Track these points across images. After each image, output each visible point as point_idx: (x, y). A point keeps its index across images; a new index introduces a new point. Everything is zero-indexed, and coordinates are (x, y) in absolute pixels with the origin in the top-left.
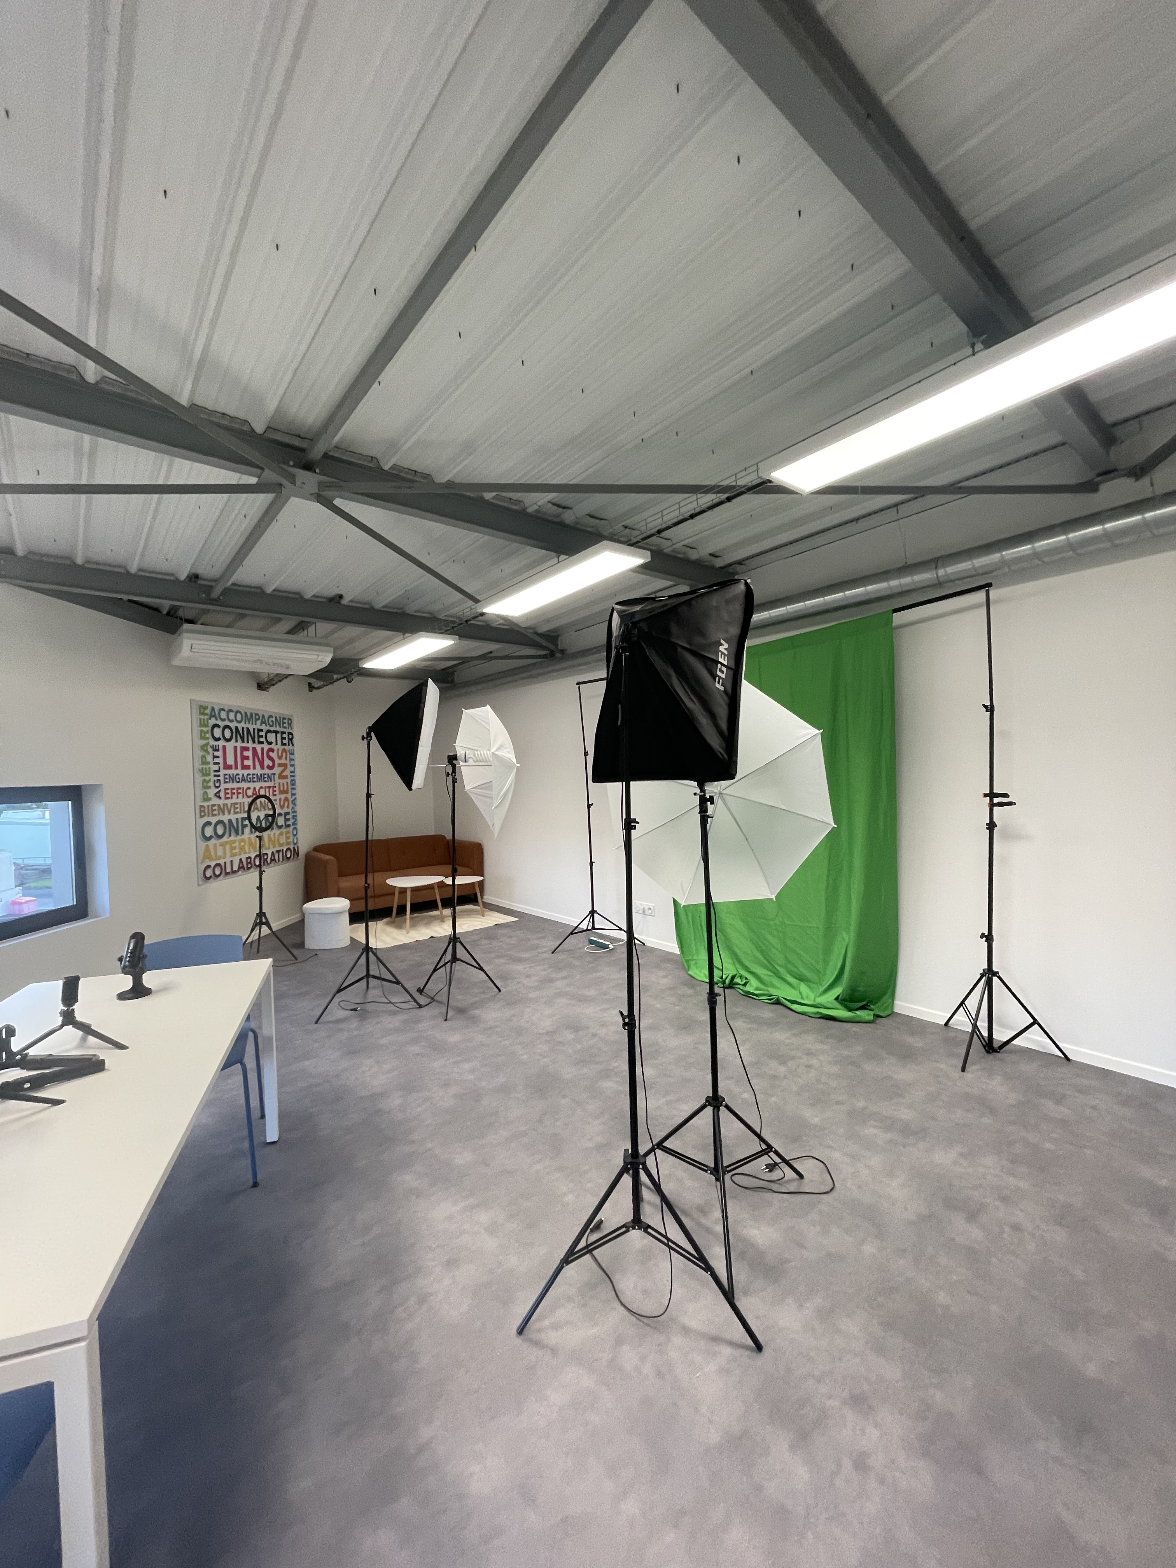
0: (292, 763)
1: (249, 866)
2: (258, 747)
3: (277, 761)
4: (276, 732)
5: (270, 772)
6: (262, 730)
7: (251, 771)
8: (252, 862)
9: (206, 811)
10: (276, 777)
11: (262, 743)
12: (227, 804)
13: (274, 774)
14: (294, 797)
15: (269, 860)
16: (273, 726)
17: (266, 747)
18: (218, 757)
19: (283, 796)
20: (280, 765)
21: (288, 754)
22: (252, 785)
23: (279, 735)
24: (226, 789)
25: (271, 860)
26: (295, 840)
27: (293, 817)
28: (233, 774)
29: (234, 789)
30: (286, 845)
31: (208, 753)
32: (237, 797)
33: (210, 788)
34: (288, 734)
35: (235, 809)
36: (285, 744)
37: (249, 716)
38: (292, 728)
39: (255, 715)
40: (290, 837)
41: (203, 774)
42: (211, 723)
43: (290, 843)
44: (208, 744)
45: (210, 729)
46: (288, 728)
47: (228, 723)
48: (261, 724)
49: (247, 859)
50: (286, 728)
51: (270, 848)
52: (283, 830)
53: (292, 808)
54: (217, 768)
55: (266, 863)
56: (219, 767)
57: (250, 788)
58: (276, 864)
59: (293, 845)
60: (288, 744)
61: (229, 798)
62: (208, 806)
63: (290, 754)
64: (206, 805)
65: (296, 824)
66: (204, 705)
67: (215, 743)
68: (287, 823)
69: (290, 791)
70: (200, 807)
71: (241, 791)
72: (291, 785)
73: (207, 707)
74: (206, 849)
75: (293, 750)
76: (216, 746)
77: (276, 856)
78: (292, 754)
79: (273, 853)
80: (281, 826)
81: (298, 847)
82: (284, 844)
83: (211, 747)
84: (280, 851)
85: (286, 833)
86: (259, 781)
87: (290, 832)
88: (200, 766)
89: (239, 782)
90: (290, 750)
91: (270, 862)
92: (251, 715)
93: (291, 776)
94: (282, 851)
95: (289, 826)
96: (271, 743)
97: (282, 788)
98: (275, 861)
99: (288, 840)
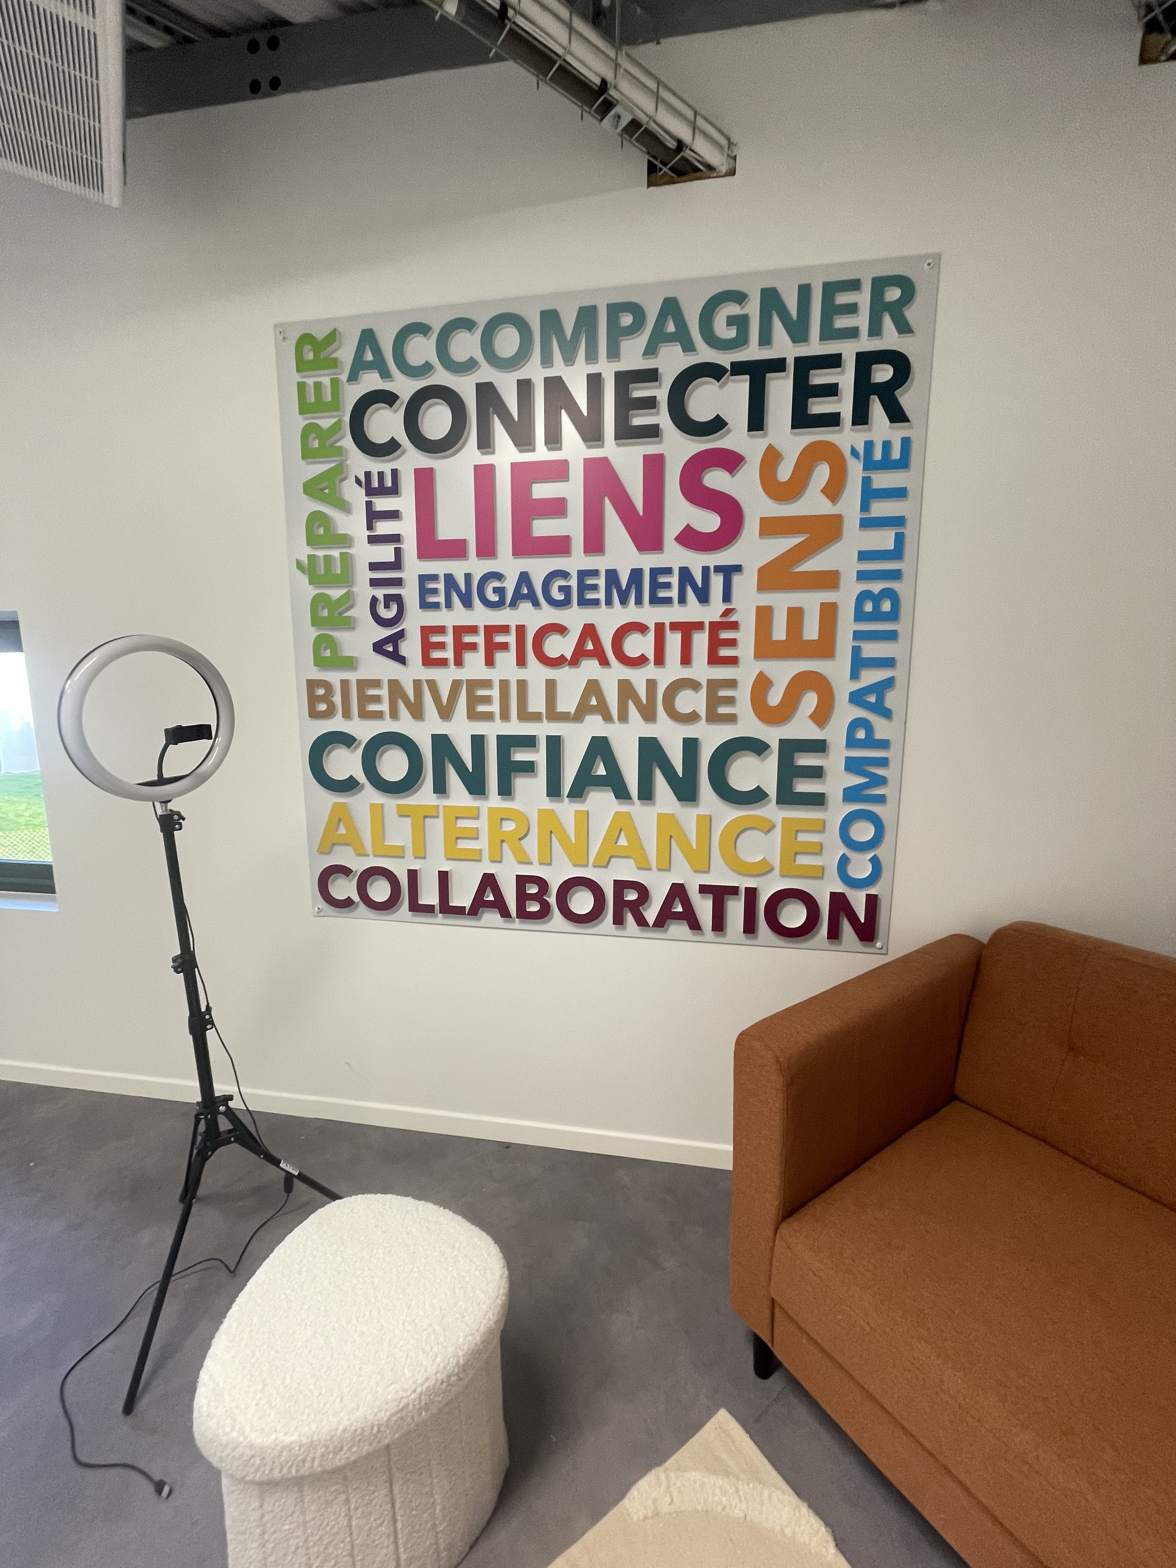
0: (881, 509)
2: (629, 461)
3: (757, 506)
4: (759, 372)
5: (696, 561)
8: (552, 900)
9: (337, 699)
10: (746, 584)
13: (729, 571)
14: (871, 677)
15: (651, 914)
16: (741, 341)
17: (678, 451)
18: (394, 515)
19: (783, 672)
21: (855, 470)
22: (575, 618)
24: (426, 631)
25: (665, 918)
26: (861, 868)
27: (852, 765)
28: (468, 577)
29: (473, 630)
30: (782, 876)
31: (345, 507)
32: (490, 662)
33: (349, 625)
34: (865, 361)
35: (473, 701)
36: (833, 420)
37: (569, 327)
38: (904, 328)
39: (615, 310)
40: (818, 850)
41: (314, 580)
42: (353, 393)
43: (819, 874)
44: (339, 473)
45: (347, 418)
46: (875, 330)
47: (441, 377)
48: (651, 350)
49: (522, 881)
50: (852, 333)
51: (669, 870)
52: (771, 811)
53: (855, 724)
54: (386, 553)
55: (630, 918)
56: (398, 552)
57: (561, 629)
58: (703, 934)
59: (840, 888)
60: (861, 417)
61: (443, 663)
62: (345, 684)
63: (870, 465)
64: (335, 678)
65: (881, 800)
66: (320, 334)
67: (375, 466)
68: (803, 786)
69: (845, 643)
70: (312, 685)
71: (511, 639)
72: (860, 616)
73: (333, 337)
74: (339, 817)
75: (906, 443)
76: (381, 475)
77: (704, 908)
78: (887, 464)
79: (678, 891)
80: (757, 796)
81: (872, 902)
82: (764, 869)
83: (358, 481)
84: (734, 891)
85: (792, 830)
86: (624, 601)
87: (821, 827)
88: (304, 552)
89: (499, 605)
90: (869, 445)
91: (661, 922)
92: (587, 315)
93: (862, 576)
94: (751, 894)
95: (818, 800)
96: (717, 425)
97: (780, 632)
98: (695, 925)
99: (802, 860)
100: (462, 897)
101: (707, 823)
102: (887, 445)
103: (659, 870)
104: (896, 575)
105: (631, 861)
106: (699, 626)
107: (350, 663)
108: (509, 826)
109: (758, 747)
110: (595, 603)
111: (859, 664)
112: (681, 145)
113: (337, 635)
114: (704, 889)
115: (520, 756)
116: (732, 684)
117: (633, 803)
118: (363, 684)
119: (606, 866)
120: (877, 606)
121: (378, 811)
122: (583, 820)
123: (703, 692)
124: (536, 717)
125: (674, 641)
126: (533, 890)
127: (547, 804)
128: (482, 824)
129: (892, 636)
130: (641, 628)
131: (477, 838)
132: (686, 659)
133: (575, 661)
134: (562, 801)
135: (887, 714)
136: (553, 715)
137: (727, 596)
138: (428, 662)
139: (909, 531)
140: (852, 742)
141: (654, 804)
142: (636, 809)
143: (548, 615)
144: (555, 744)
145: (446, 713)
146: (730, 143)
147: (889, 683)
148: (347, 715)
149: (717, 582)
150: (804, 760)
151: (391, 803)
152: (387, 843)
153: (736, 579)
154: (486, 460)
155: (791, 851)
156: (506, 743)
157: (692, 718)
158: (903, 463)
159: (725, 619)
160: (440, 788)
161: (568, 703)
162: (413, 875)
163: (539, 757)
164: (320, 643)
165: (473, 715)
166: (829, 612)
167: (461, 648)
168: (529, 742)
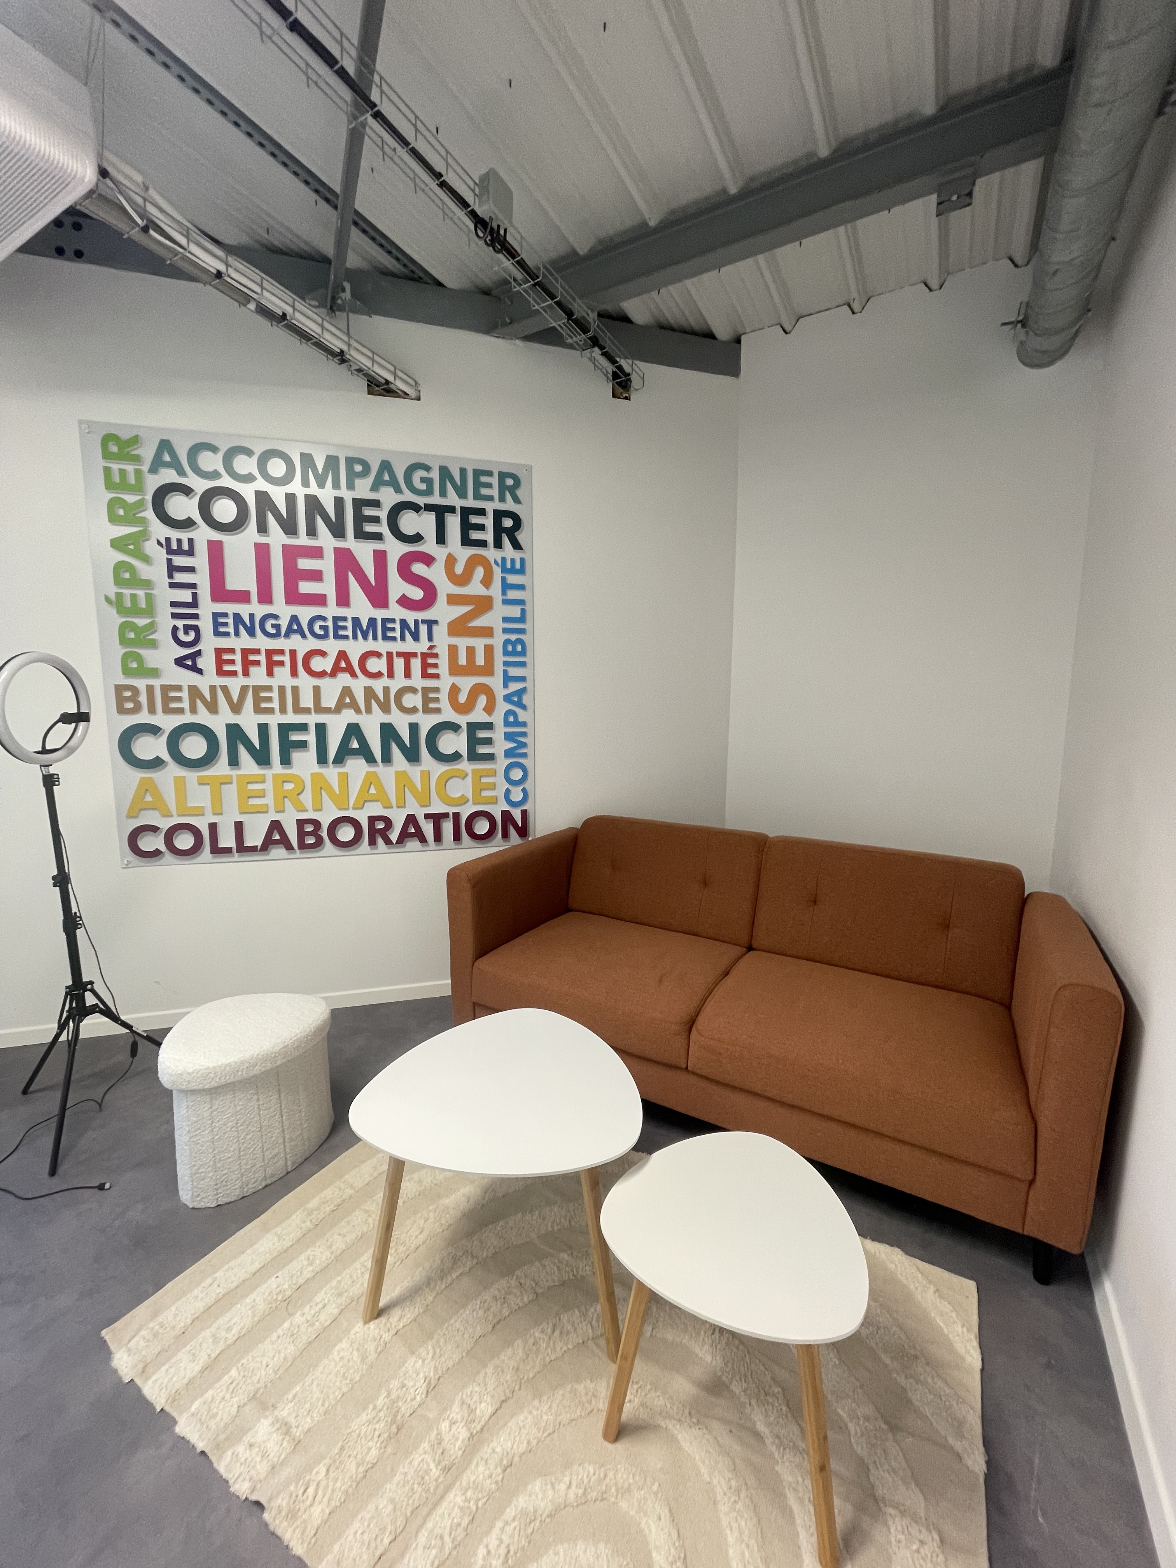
0: (512, 594)
1: (310, 840)
2: (364, 552)
3: (444, 587)
4: (441, 512)
5: (411, 616)
6: (376, 504)
7: (331, 610)
8: (324, 834)
9: (141, 699)
10: (441, 632)
11: (378, 537)
12: (225, 689)
13: (431, 623)
14: (514, 687)
15: (394, 836)
16: (429, 492)
17: (395, 549)
19: (466, 683)
20: (453, 600)
21: (497, 572)
22: (332, 646)
23: (453, 523)
24: (219, 652)
25: (404, 836)
26: (517, 795)
27: (508, 737)
28: (252, 616)
29: (257, 651)
30: (474, 804)
31: (147, 560)
32: (270, 673)
33: (153, 645)
34: (499, 515)
35: (257, 700)
36: (483, 544)
37: (320, 466)
38: (517, 500)
39: (350, 461)
40: (493, 786)
41: (121, 610)
42: (153, 483)
43: (494, 801)
44: (144, 535)
45: (149, 498)
46: (502, 499)
47: (227, 482)
48: (375, 488)
49: (301, 823)
50: (490, 498)
51: (404, 807)
52: (465, 765)
53: (508, 713)
54: (185, 596)
55: (380, 841)
56: (195, 595)
57: (323, 654)
58: (428, 846)
59: (506, 807)
60: (498, 544)
61: (234, 673)
62: (150, 689)
63: (504, 570)
64: (141, 684)
65: (524, 755)
66: (125, 435)
67: (175, 534)
68: (482, 750)
69: (499, 668)
70: (119, 689)
71: (286, 658)
72: (506, 653)
73: (135, 440)
74: (146, 787)
75: (522, 560)
76: (179, 541)
77: (428, 828)
78: (513, 571)
79: (411, 819)
80: (456, 757)
81: (524, 813)
82: (463, 801)
83: (159, 543)
84: (445, 815)
85: (478, 775)
86: (365, 637)
87: (494, 773)
88: (112, 590)
89: (277, 635)
90: (504, 560)
91: (401, 840)
92: (332, 462)
93: (505, 631)
94: (456, 816)
95: (491, 757)
96: (417, 538)
97: (463, 660)
98: (423, 840)
99: (485, 793)
100: (254, 838)
101: (427, 775)
102: (513, 561)
103: (398, 807)
104: (522, 631)
105: (379, 804)
106: (415, 655)
107: (155, 673)
108: (289, 786)
109: (454, 727)
110: (346, 637)
111: (507, 679)
112: (387, 382)
113: (142, 652)
114: (427, 816)
115: (295, 737)
116: (437, 690)
117: (378, 766)
118: (165, 689)
119: (362, 808)
120: (514, 648)
121: (180, 783)
122: (344, 779)
123: (420, 695)
124: (307, 711)
125: (399, 663)
126: (309, 828)
127: (316, 768)
128: (268, 786)
129: (523, 664)
130: (378, 655)
131: (264, 797)
132: (408, 674)
133: (334, 673)
134: (328, 767)
135: (524, 707)
136: (319, 709)
137: (430, 638)
138: (220, 672)
139: (528, 608)
140: (507, 724)
141: (392, 765)
142: (380, 769)
143: (312, 644)
144: (321, 729)
145: (236, 708)
146: (416, 383)
147: (524, 690)
148: (152, 710)
149: (424, 629)
150: (482, 734)
151: (192, 776)
152: (190, 805)
153: (435, 627)
154: (263, 540)
155: (478, 788)
156: (285, 729)
157: (414, 710)
158: (522, 571)
159: (429, 651)
160: (234, 761)
161: (330, 700)
162: (213, 827)
163: (311, 737)
164: (125, 658)
165: (258, 710)
166: (489, 650)
167: (247, 665)
168: (303, 727)
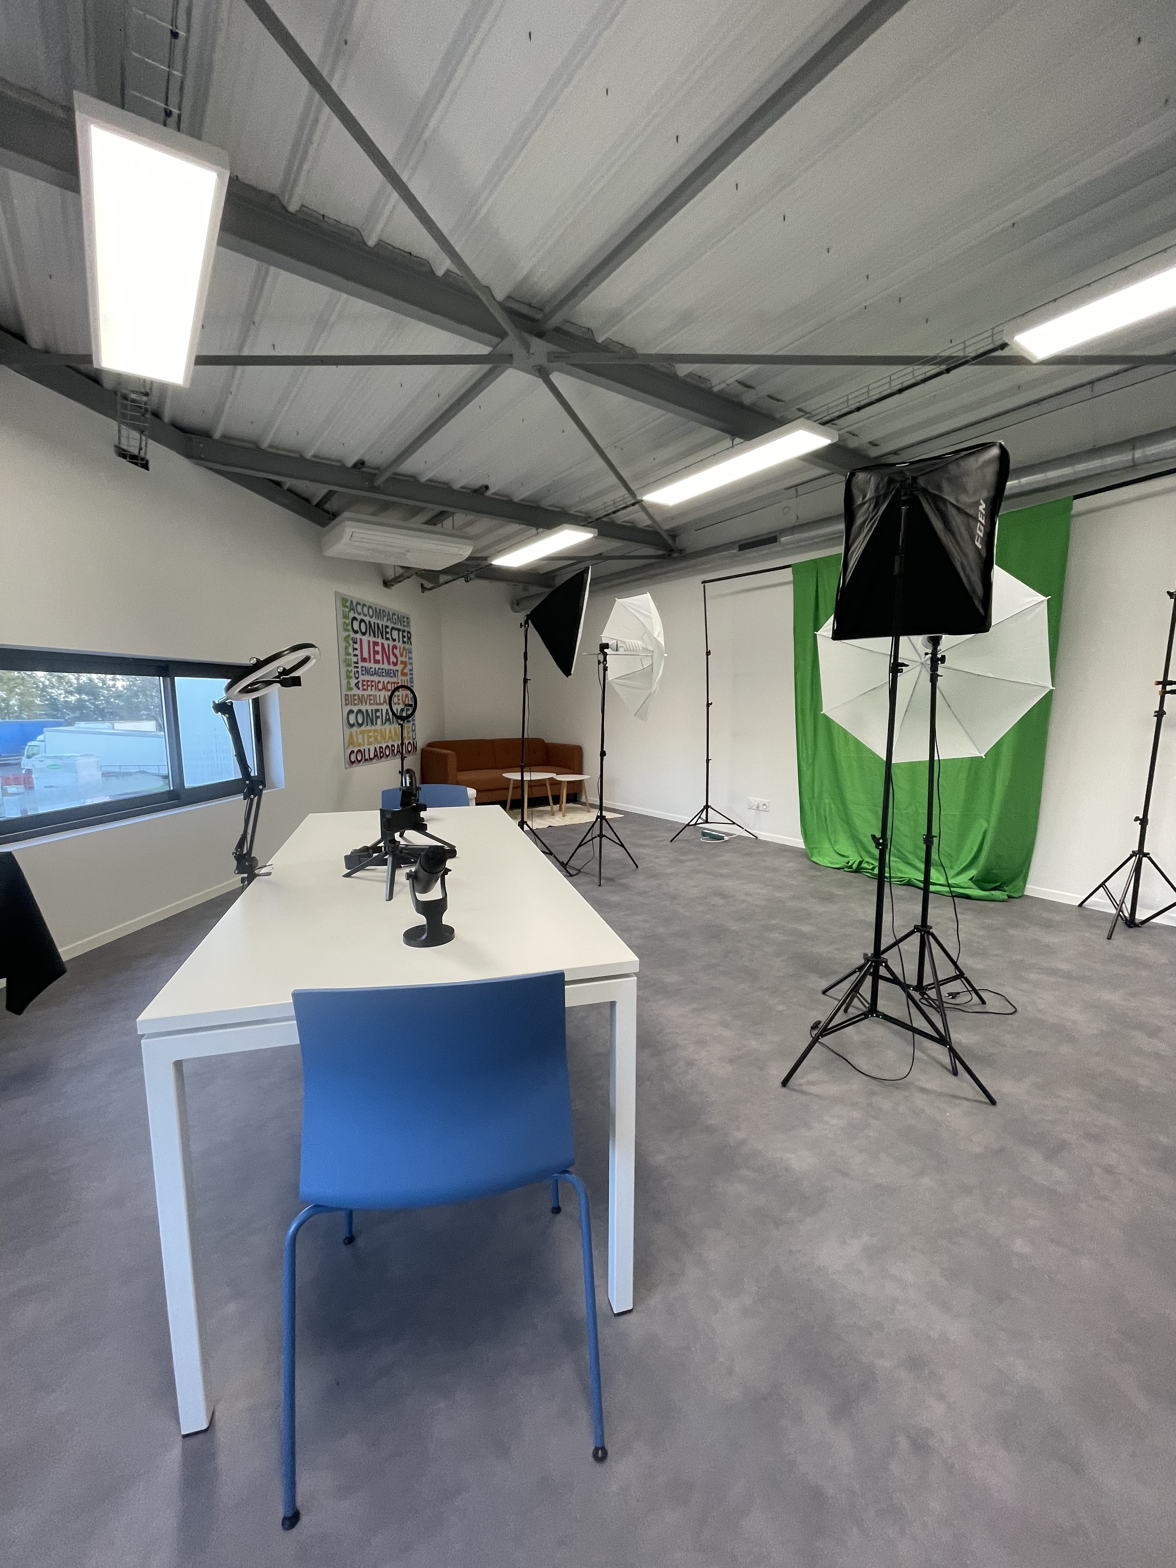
1: (382, 755)
2: (386, 643)
3: (400, 659)
4: (399, 630)
5: (394, 668)
6: (388, 627)
7: (380, 666)
8: (384, 752)
9: (350, 699)
10: (399, 673)
11: (389, 639)
12: (364, 695)
13: (398, 671)
15: (396, 751)
16: (396, 623)
17: (391, 643)
18: (356, 649)
20: (402, 662)
21: (408, 652)
22: (382, 679)
23: (401, 633)
24: (363, 681)
29: (369, 681)
34: (407, 632)
36: (405, 642)
38: (409, 627)
39: (383, 611)
45: (350, 622)
46: (406, 626)
48: (387, 621)
73: (347, 600)
75: (412, 648)
90: (409, 648)
92: (380, 611)
138: (363, 689)
143: (378, 678)
154: (369, 639)
165: (370, 704)
